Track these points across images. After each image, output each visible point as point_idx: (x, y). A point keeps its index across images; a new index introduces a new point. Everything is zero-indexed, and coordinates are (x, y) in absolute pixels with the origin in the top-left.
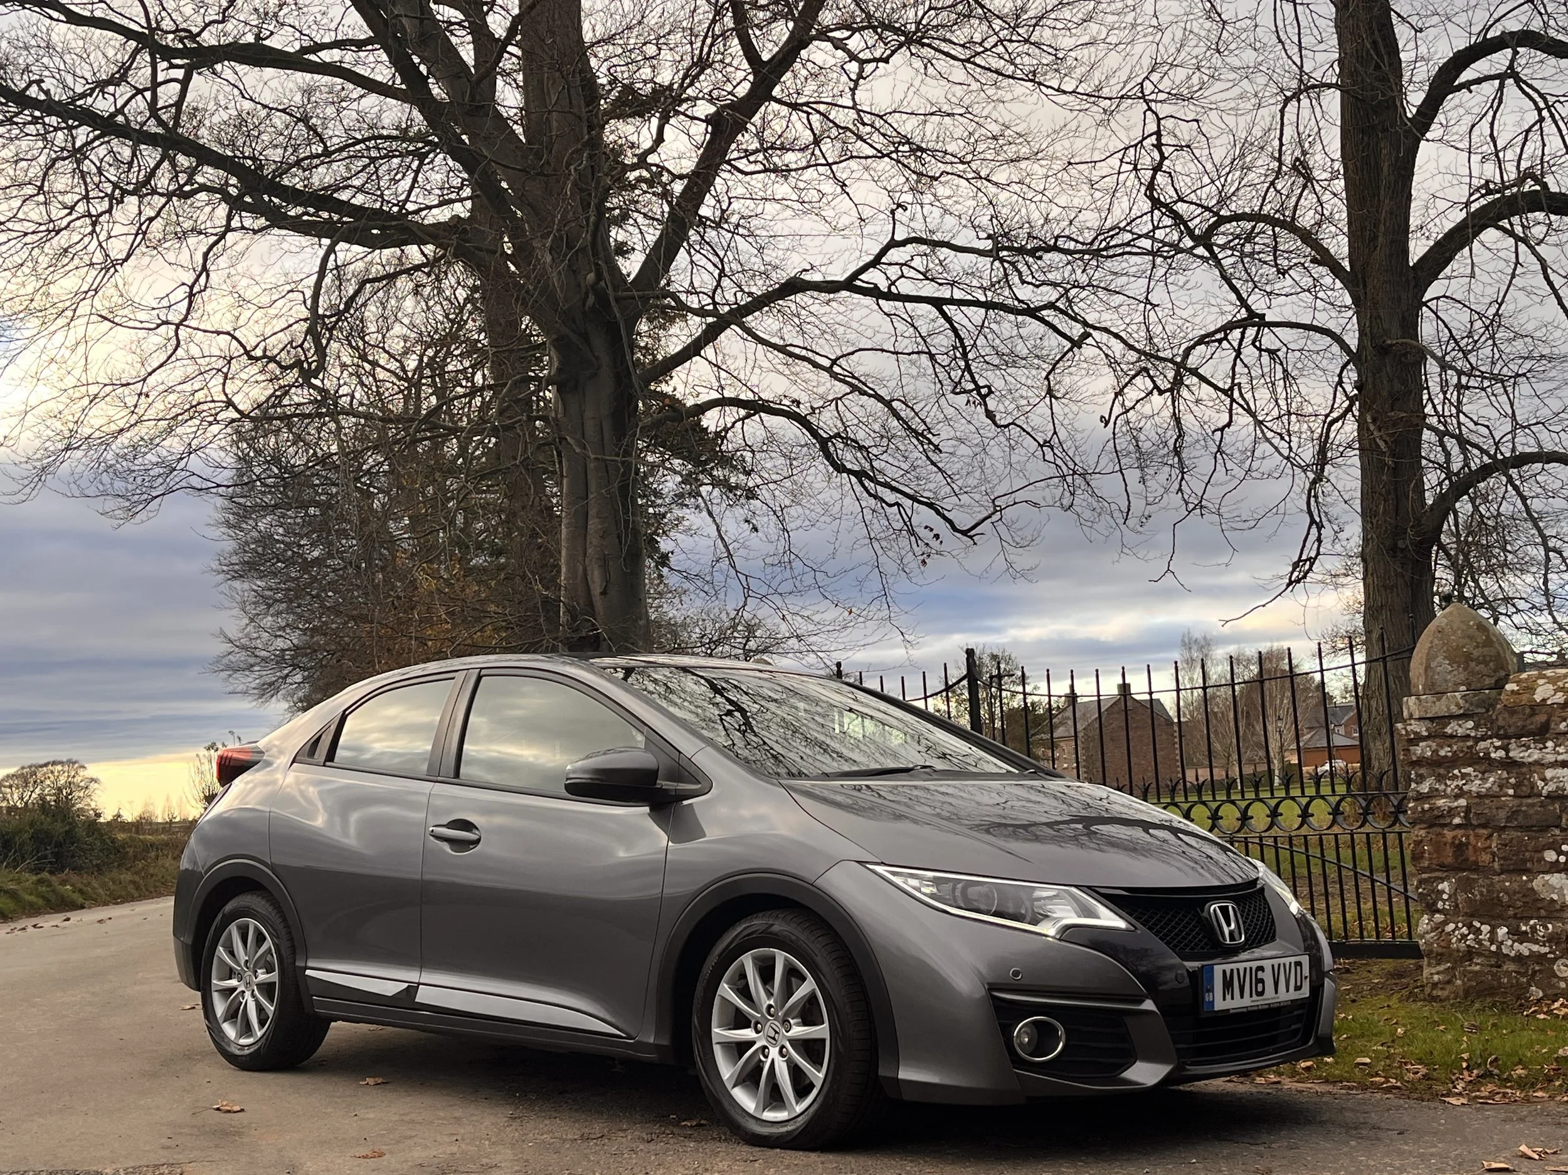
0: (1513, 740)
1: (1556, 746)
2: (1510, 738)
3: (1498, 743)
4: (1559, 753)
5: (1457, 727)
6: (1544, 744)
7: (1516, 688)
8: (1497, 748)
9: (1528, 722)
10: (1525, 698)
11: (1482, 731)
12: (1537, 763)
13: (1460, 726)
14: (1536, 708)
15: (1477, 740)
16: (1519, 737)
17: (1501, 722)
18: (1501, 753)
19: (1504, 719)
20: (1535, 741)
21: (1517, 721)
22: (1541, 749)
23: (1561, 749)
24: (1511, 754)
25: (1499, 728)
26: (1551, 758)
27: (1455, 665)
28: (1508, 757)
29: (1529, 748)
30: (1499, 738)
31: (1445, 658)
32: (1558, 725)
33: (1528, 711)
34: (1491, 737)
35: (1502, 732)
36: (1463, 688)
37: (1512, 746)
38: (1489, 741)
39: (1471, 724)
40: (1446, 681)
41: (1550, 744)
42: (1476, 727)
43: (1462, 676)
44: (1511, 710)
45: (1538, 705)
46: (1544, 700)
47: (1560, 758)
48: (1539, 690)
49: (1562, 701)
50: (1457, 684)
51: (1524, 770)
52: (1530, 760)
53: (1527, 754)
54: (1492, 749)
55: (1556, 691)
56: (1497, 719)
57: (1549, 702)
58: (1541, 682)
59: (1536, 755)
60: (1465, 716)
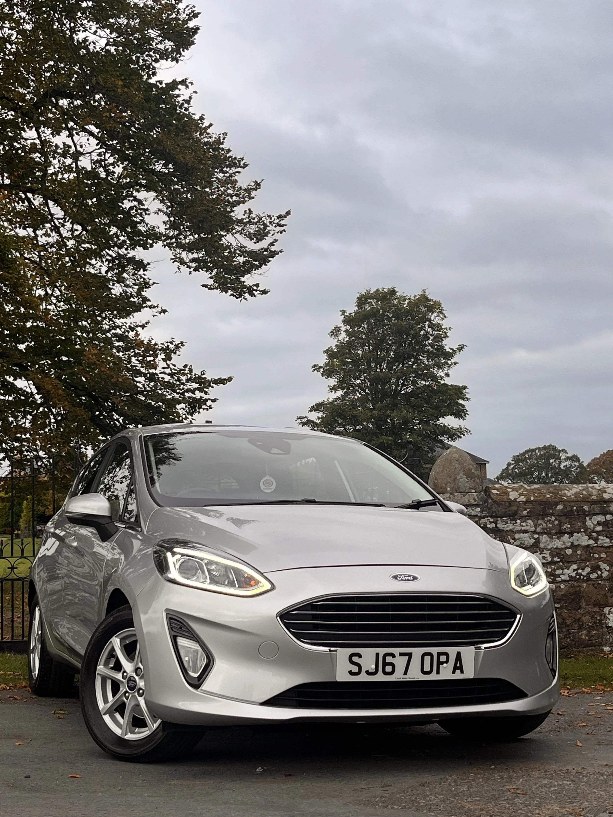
0: (499, 519)
1: (521, 522)
2: (498, 517)
3: (492, 520)
4: (523, 526)
5: (471, 511)
6: (515, 521)
7: (498, 493)
8: (491, 523)
9: (507, 510)
10: (505, 498)
11: (484, 513)
12: (511, 531)
13: (473, 510)
14: (511, 503)
15: (481, 518)
16: (501, 517)
17: (494, 509)
18: (493, 525)
19: (495, 508)
20: (511, 520)
21: (501, 509)
22: (513, 524)
23: (524, 524)
24: (498, 526)
25: (493, 512)
26: (519, 528)
27: (469, 479)
28: (496, 527)
29: (507, 523)
30: (492, 517)
31: (464, 474)
32: (522, 511)
33: (507, 504)
34: (487, 517)
35: (494, 514)
36: (473, 491)
37: (498, 522)
38: (487, 519)
39: (479, 509)
40: (465, 486)
41: (518, 521)
42: (481, 512)
43: (473, 485)
44: (498, 504)
45: (513, 501)
46: (515, 499)
47: (523, 528)
48: (511, 494)
49: (524, 500)
50: (470, 488)
51: (504, 534)
52: (508, 529)
53: (506, 526)
54: (488, 523)
55: (520, 495)
56: (491, 508)
57: (518, 500)
58: (510, 490)
59: (510, 526)
60: (477, 505)
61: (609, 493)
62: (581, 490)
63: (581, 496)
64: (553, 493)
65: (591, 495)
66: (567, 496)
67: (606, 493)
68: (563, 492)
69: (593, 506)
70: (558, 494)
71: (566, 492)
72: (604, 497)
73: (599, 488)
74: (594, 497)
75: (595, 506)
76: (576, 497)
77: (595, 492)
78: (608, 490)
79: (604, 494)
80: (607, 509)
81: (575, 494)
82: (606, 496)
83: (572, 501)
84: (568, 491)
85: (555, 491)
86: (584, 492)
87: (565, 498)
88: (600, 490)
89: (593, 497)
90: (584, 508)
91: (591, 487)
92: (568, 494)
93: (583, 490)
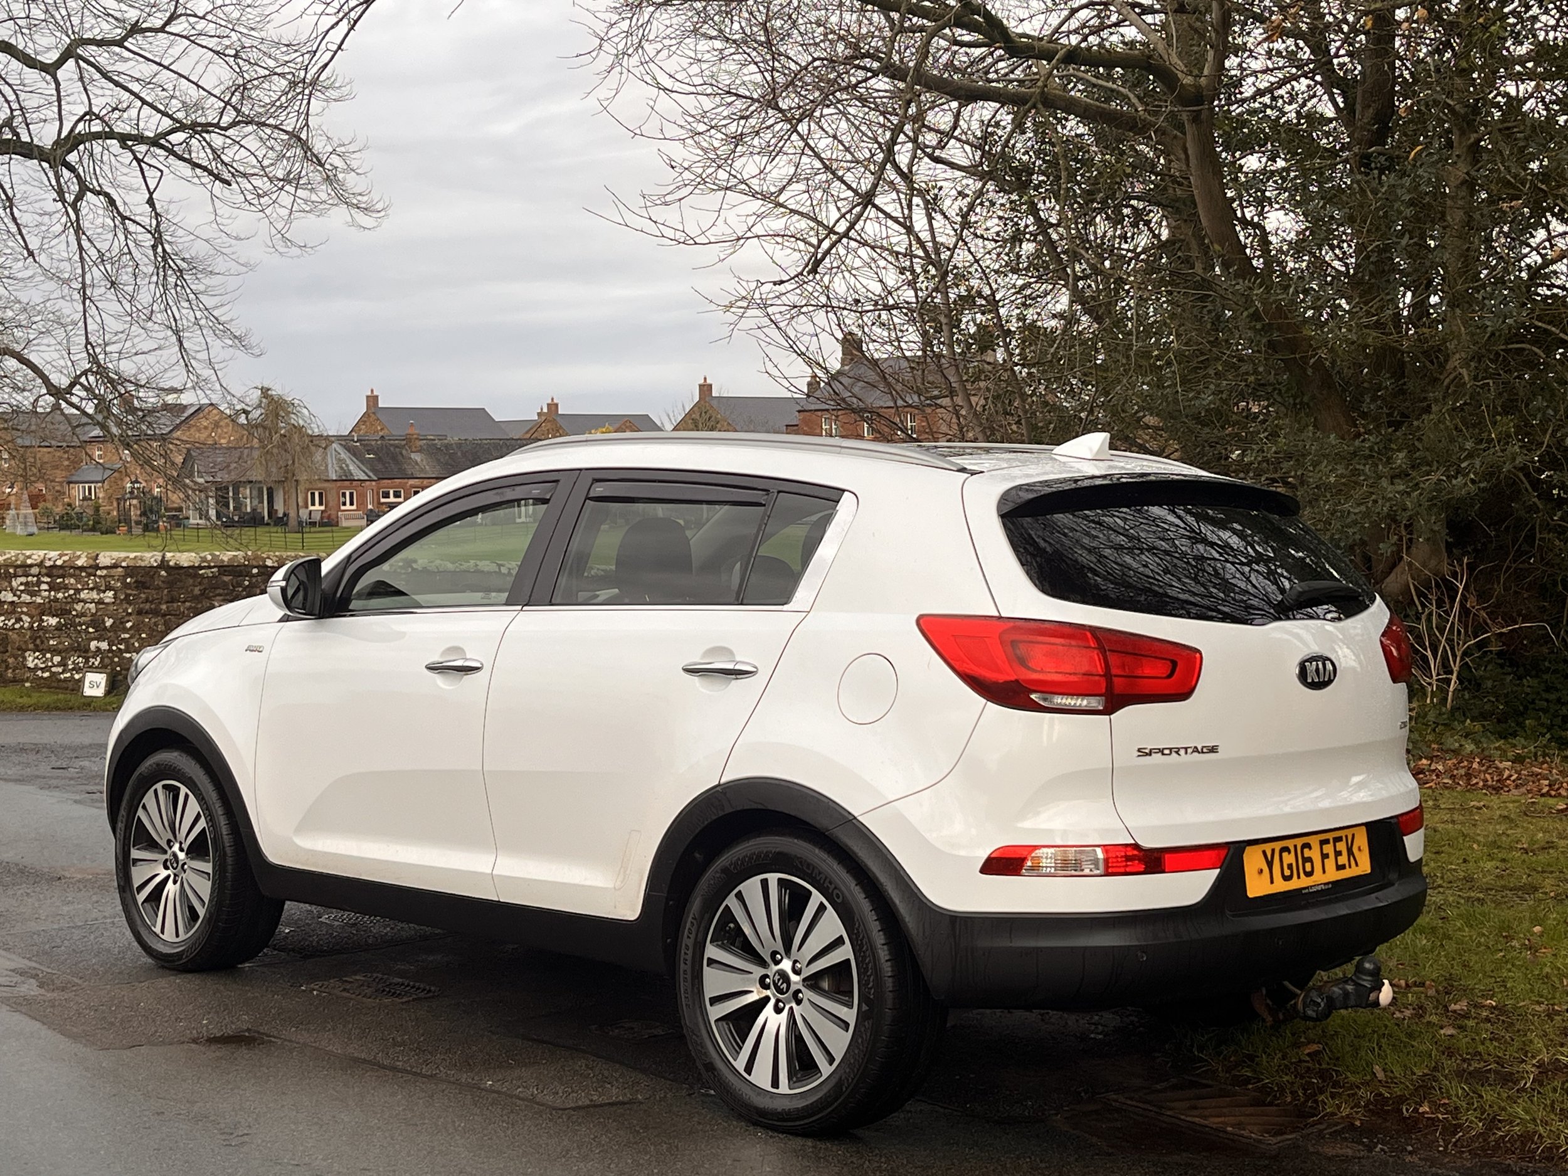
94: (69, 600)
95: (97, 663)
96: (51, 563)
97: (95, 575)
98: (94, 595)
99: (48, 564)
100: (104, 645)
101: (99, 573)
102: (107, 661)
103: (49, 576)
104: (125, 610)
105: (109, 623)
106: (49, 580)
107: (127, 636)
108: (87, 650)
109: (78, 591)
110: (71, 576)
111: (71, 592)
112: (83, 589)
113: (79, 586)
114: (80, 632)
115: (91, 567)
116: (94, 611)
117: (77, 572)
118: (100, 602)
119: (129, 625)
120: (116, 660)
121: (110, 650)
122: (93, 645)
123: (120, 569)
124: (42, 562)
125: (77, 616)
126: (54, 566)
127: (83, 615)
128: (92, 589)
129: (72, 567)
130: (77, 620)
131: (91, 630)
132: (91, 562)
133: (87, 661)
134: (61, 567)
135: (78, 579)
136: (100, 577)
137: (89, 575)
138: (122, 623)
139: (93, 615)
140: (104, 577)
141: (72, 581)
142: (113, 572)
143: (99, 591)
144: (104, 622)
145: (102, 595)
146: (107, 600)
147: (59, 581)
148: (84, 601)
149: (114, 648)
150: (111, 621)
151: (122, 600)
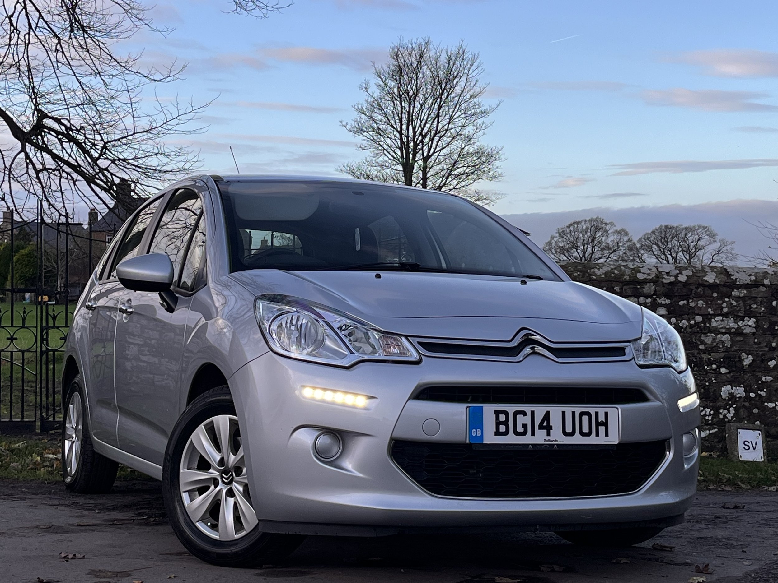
61: (644, 273)
62: (612, 269)
63: (612, 275)
64: (581, 272)
65: (623, 275)
66: (596, 275)
67: (640, 272)
68: (592, 270)
69: (625, 287)
70: (587, 272)
71: (596, 270)
72: (638, 277)
73: (632, 267)
74: (627, 277)
75: (628, 287)
76: (606, 276)
77: (628, 272)
78: (642, 270)
79: (638, 274)
80: (640, 290)
81: (606, 273)
82: (640, 276)
83: (602, 281)
84: (599, 269)
85: (584, 269)
86: (616, 272)
87: (594, 277)
88: (633, 269)
89: (625, 277)
90: (615, 288)
91: (624, 266)
92: (598, 272)
93: (615, 268)
94: (696, 329)
95: (729, 416)
96: (672, 279)
97: (729, 296)
98: (731, 323)
99: (667, 280)
100: (740, 391)
101: (735, 293)
102: (742, 413)
103: (667, 296)
104: (769, 345)
105: (748, 360)
106: (668, 302)
107: (769, 378)
108: (718, 395)
109: (707, 318)
110: (699, 297)
111: (699, 319)
112: (715, 315)
113: (710, 311)
114: (707, 372)
115: (724, 285)
116: (728, 344)
117: (710, 292)
118: (739, 332)
119: (772, 363)
120: (756, 411)
121: (747, 397)
122: (725, 390)
123: (763, 289)
124: (657, 276)
125: (704, 351)
126: (676, 283)
127: (711, 350)
128: (726, 315)
129: (700, 285)
130: (705, 357)
131: (723, 370)
132: (724, 278)
133: (717, 413)
134: (685, 284)
135: (710, 301)
136: (737, 298)
137: (722, 296)
138: (763, 361)
139: (727, 350)
140: (743, 299)
141: (701, 303)
142: (754, 292)
143: (738, 318)
144: (741, 361)
145: (740, 323)
146: (747, 330)
147: (681, 303)
148: (717, 331)
149: (752, 395)
150: (751, 358)
151: (764, 330)
